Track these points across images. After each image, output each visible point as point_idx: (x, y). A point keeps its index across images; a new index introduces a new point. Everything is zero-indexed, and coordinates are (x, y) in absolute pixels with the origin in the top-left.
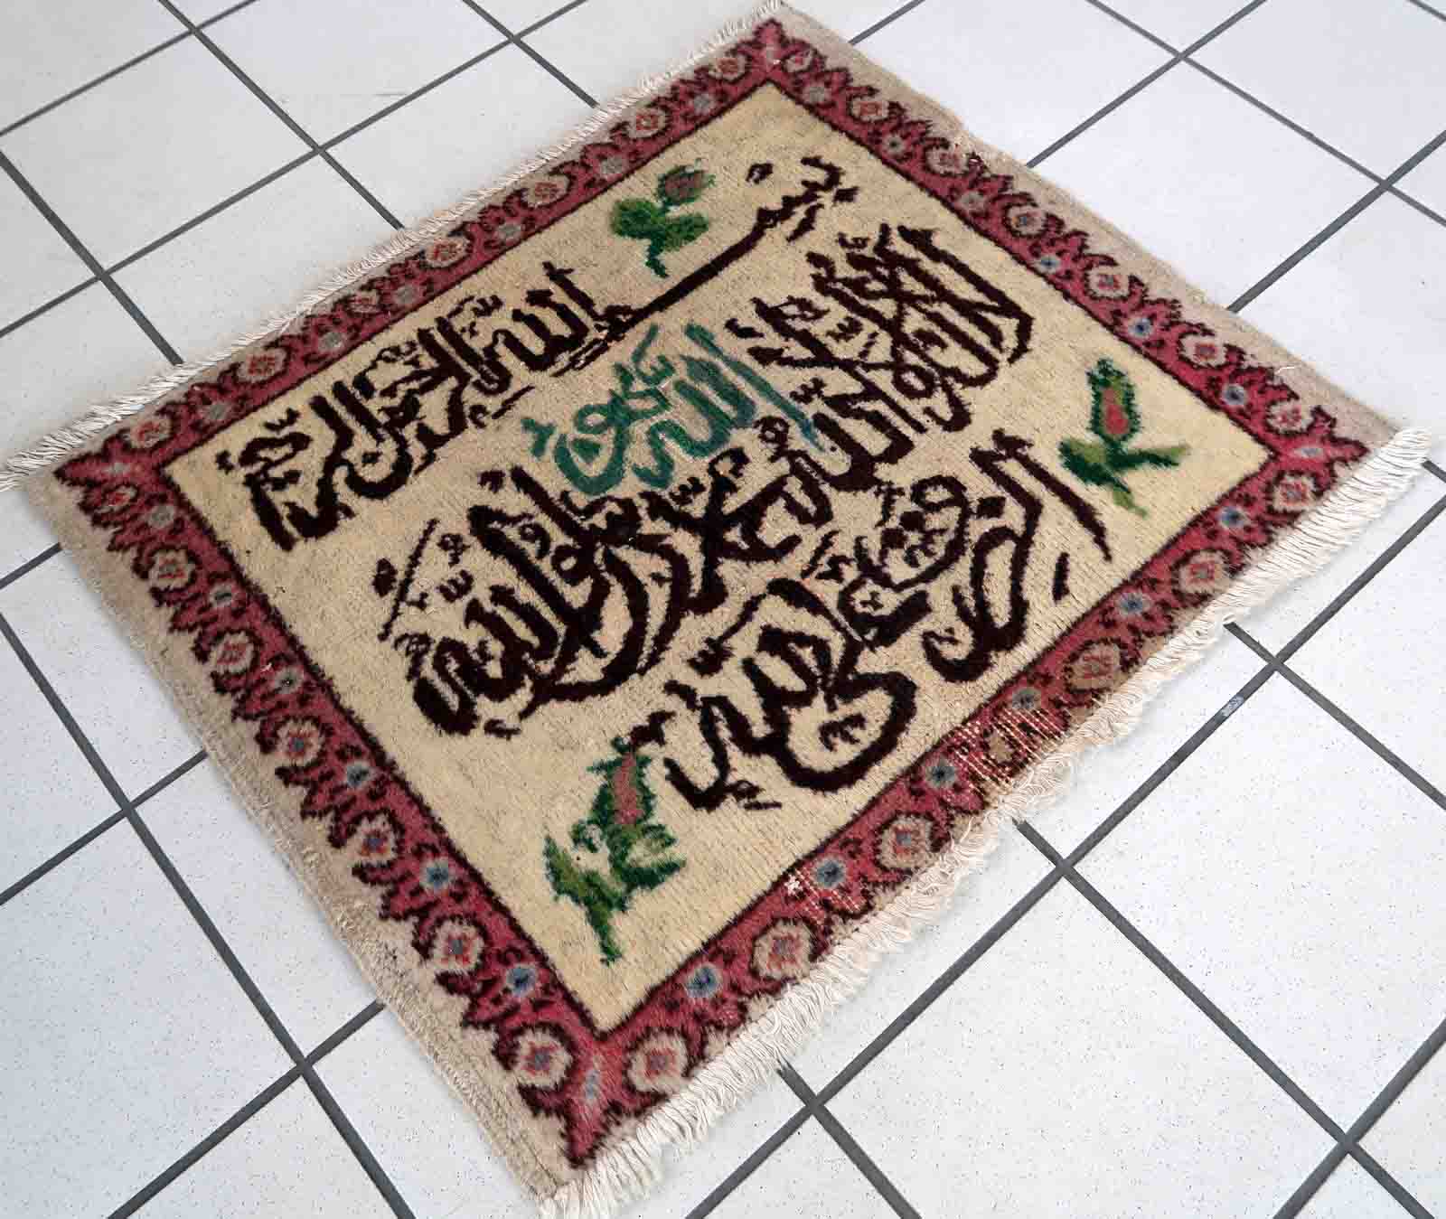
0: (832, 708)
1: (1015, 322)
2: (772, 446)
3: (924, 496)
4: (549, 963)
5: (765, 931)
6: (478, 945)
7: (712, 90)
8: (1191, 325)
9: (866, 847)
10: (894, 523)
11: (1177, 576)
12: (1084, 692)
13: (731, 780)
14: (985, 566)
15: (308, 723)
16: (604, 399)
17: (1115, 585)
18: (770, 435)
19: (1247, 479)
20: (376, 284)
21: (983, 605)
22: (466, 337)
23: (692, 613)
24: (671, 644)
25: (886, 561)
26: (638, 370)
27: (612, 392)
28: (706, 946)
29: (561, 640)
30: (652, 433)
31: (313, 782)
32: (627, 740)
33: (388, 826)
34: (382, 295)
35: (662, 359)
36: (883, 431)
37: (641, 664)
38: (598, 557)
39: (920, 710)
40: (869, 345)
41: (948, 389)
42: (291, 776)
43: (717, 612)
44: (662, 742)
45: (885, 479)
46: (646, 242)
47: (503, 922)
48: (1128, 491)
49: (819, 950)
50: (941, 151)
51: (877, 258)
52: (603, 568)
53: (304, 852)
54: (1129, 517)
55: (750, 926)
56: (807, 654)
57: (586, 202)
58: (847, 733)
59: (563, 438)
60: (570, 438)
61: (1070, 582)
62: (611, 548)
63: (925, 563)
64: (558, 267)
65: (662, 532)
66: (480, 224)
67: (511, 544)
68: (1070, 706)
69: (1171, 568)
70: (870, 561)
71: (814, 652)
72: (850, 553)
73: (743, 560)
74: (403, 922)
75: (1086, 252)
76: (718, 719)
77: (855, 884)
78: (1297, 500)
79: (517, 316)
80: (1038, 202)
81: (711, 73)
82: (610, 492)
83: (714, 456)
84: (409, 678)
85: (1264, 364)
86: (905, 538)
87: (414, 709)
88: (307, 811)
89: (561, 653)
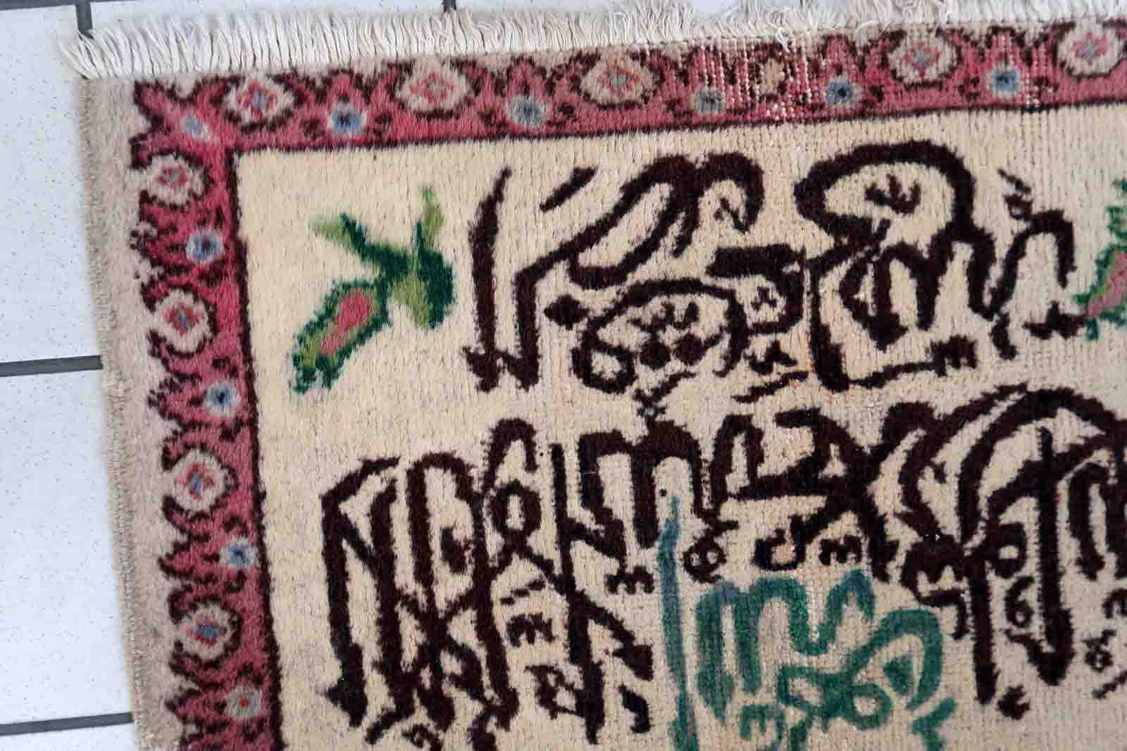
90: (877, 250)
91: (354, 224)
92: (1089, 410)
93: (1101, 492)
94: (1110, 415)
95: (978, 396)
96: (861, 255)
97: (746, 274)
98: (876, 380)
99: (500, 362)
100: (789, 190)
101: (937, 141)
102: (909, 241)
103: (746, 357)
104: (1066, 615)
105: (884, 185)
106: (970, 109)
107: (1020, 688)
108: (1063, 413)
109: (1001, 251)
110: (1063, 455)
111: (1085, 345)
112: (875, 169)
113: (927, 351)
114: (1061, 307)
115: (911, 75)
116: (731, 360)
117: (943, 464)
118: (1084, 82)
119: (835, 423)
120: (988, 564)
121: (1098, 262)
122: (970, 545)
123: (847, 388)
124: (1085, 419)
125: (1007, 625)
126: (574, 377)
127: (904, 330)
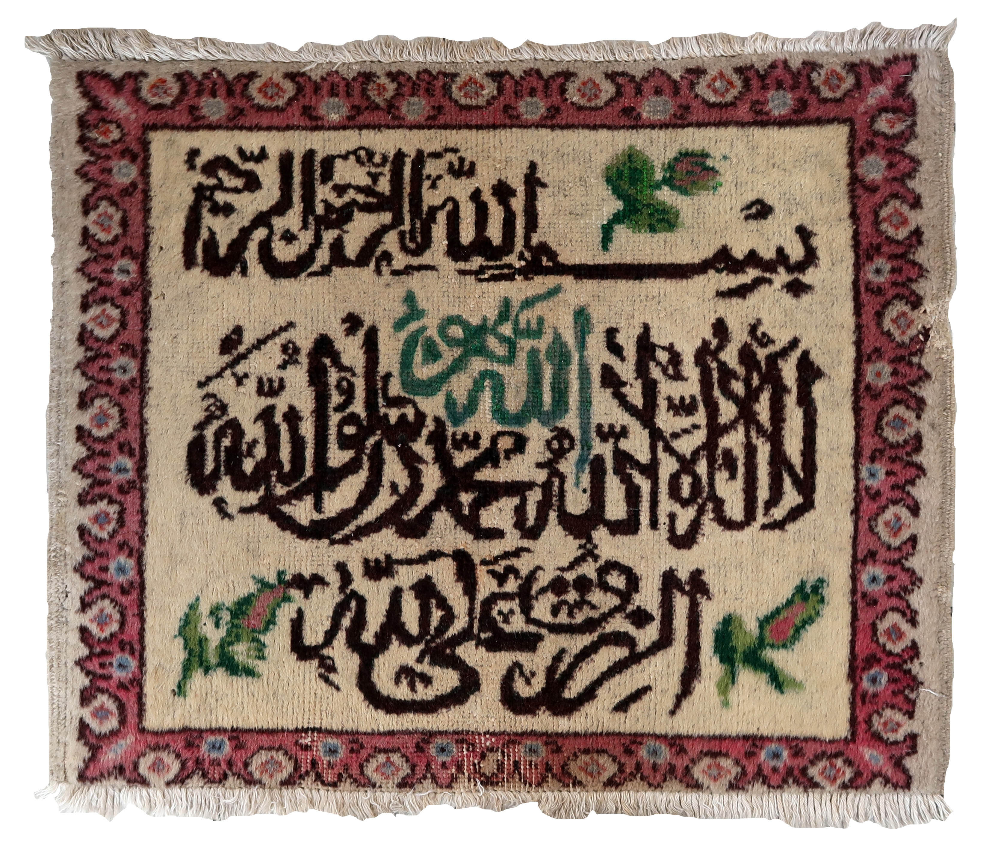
0: (420, 660)
1: (799, 500)
2: (548, 455)
3: (608, 573)
4: (144, 669)
5: (270, 749)
6: (115, 627)
7: (799, 93)
8: (909, 606)
9: (364, 753)
10: (570, 576)
11: (700, 759)
12: (569, 775)
13: (326, 652)
14: (596, 652)
15: (116, 409)
16: (475, 321)
17: (657, 732)
18: (555, 445)
19: (814, 739)
20: (402, 79)
21: (568, 675)
22: (427, 184)
23: (394, 529)
24: (364, 539)
25: (539, 597)
26: (517, 316)
27: (485, 319)
28: (233, 730)
29: (303, 479)
30: (484, 375)
31: (94, 452)
32: (288, 577)
33: (116, 516)
34: (398, 94)
35: (541, 321)
36: (628, 505)
37: (337, 537)
38: (371, 441)
39: (468, 704)
40: (686, 431)
41: (701, 511)
42: (84, 436)
43: (410, 541)
44: (307, 596)
45: (596, 541)
46: (619, 205)
47: (137, 626)
48: (733, 682)
49: (288, 783)
50: (907, 309)
51: (763, 364)
52: (368, 451)
53: (60, 491)
54: (715, 699)
55: (265, 740)
56: (437, 615)
57: (610, 128)
58: (414, 682)
59: (424, 329)
60: (429, 333)
61: (633, 707)
62: (384, 441)
63: (563, 618)
64: (539, 175)
65: (425, 457)
66: (517, 82)
67: (326, 385)
68: (554, 776)
69: (701, 752)
70: (530, 588)
71: (442, 617)
72: (524, 572)
73: (456, 520)
74: (84, 581)
75: (908, 488)
76: (349, 610)
77: (339, 767)
78: (828, 778)
79: (476, 196)
80: (923, 416)
81: (814, 75)
82: (418, 399)
83: (507, 429)
84: (195, 428)
85: (920, 677)
86: (566, 592)
87: (182, 452)
88: (79, 467)
89: (297, 488)
90: (427, 643)
91: (776, 687)
93: (283, 467)
94: (272, 518)
96: (438, 641)
98: (434, 555)
99: (687, 588)
100: (484, 687)
101: (381, 714)
102: (404, 647)
103: (521, 578)
104: (312, 382)
105: (419, 686)
106: (357, 732)
107: (347, 335)
108: (305, 522)
110: (308, 493)
111: (287, 568)
112: (425, 698)
113: (397, 572)
114: (302, 595)
115: (395, 758)
116: (532, 577)
117: (391, 495)
118: (276, 745)
119: (464, 529)
120: (365, 423)
121: (274, 623)
122: (377, 438)
123: (454, 552)
124: (290, 517)
125: (354, 379)
126: (639, 574)
127: (413, 588)
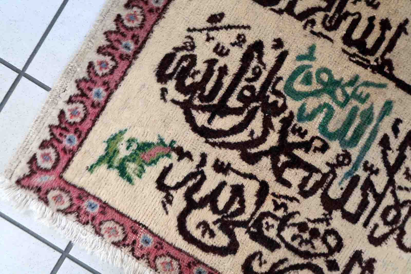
90: (223, 217)
92: (190, 119)
93: (204, 92)
94: (185, 113)
95: (223, 149)
96: (229, 219)
97: (269, 238)
98: (251, 177)
99: (364, 265)
100: (238, 254)
101: (180, 238)
102: (211, 212)
103: (287, 213)
104: (242, 60)
105: (207, 235)
106: (164, 240)
107: (272, 48)
108: (199, 124)
109: (184, 189)
110: (209, 111)
111: (177, 140)
112: (206, 243)
113: (229, 174)
114: (177, 158)
115: (175, 263)
116: (292, 215)
117: (249, 136)
118: (121, 223)
119: (273, 173)
120: (256, 94)
121: (156, 164)
122: (258, 105)
123: (262, 181)
124: (193, 118)
125: (263, 70)
126: (344, 244)
127: (232, 186)
